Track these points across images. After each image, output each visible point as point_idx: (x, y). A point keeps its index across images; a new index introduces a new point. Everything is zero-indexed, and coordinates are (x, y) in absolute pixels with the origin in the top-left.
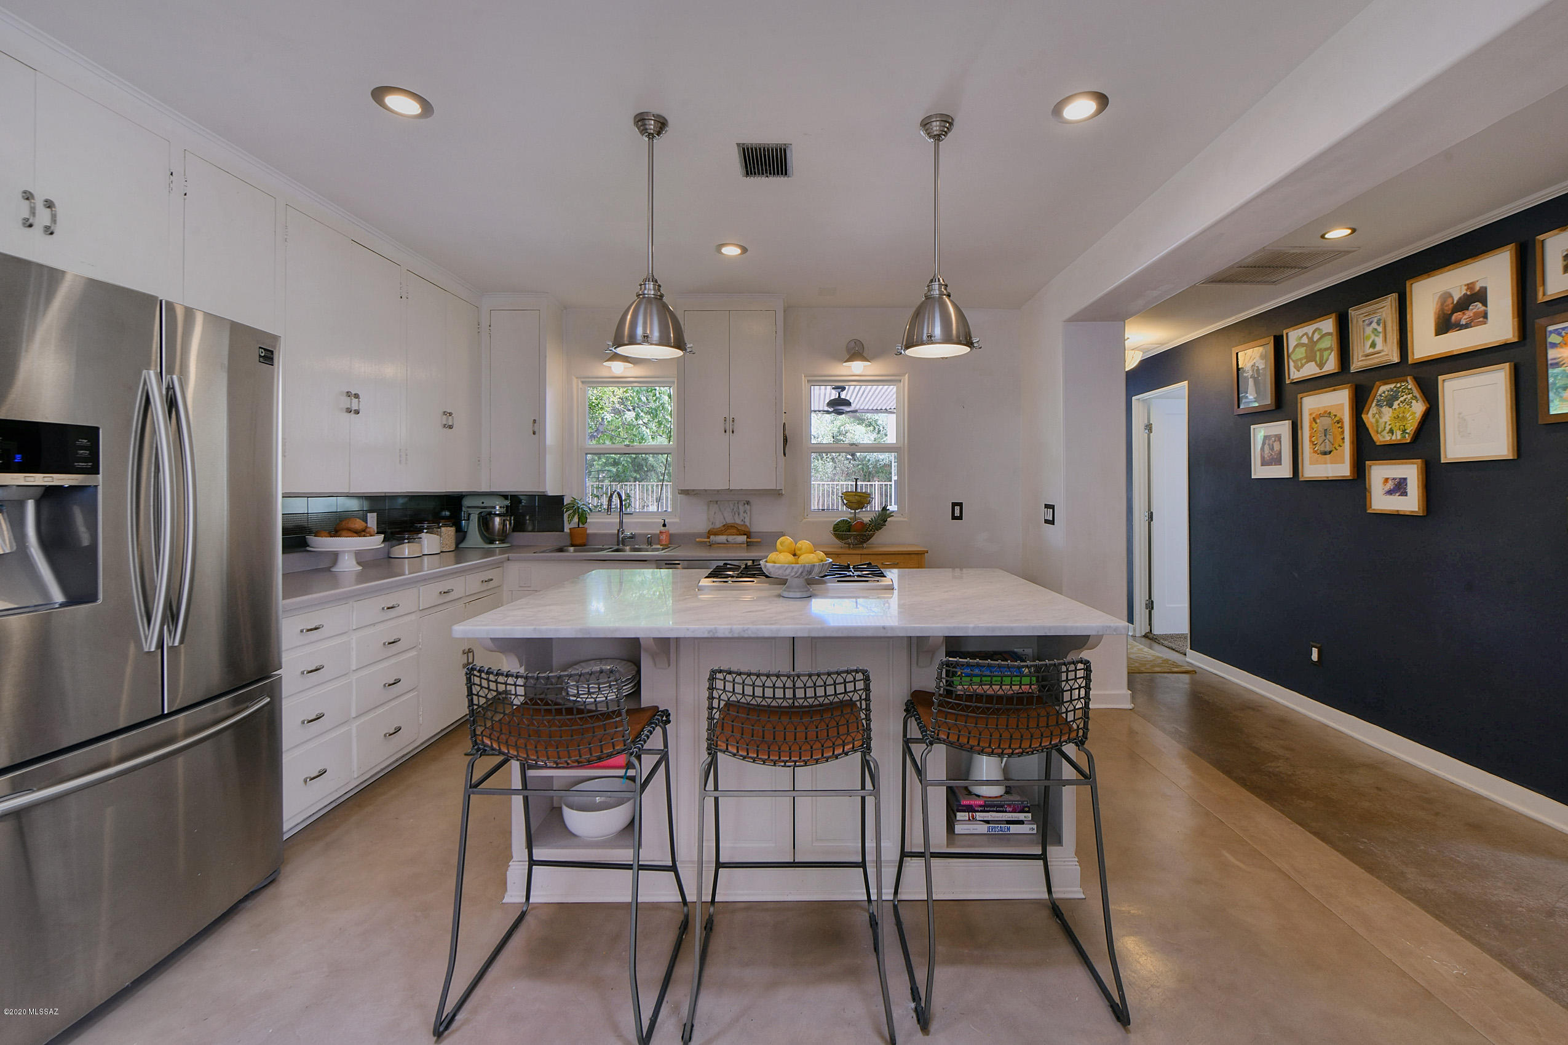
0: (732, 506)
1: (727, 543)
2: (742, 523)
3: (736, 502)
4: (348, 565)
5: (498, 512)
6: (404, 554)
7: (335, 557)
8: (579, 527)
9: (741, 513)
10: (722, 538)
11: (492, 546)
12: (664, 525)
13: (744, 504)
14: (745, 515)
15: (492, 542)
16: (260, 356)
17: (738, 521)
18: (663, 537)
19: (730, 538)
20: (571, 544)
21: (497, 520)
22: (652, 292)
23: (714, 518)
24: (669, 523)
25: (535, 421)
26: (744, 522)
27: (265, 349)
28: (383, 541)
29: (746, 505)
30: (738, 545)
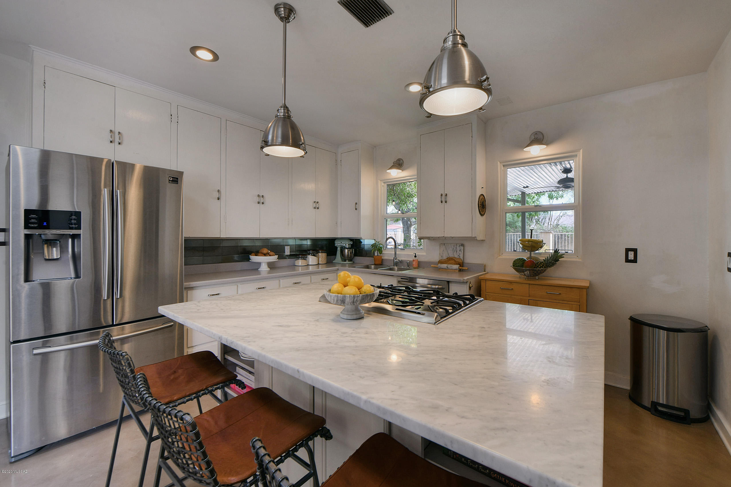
0: (453, 247)
1: (447, 268)
2: (459, 257)
3: (455, 245)
4: (264, 268)
5: (347, 247)
6: (299, 265)
7: (259, 264)
8: (378, 255)
9: (458, 251)
10: (444, 266)
11: (345, 263)
12: (415, 256)
13: (460, 246)
14: (460, 252)
15: (345, 261)
16: (169, 180)
17: (456, 256)
18: (414, 263)
19: (449, 266)
20: (374, 264)
21: (346, 250)
22: (282, 114)
23: (443, 253)
24: (418, 255)
25: (356, 204)
26: (460, 257)
27: (172, 177)
28: (278, 259)
29: (461, 246)
30: (454, 271)
